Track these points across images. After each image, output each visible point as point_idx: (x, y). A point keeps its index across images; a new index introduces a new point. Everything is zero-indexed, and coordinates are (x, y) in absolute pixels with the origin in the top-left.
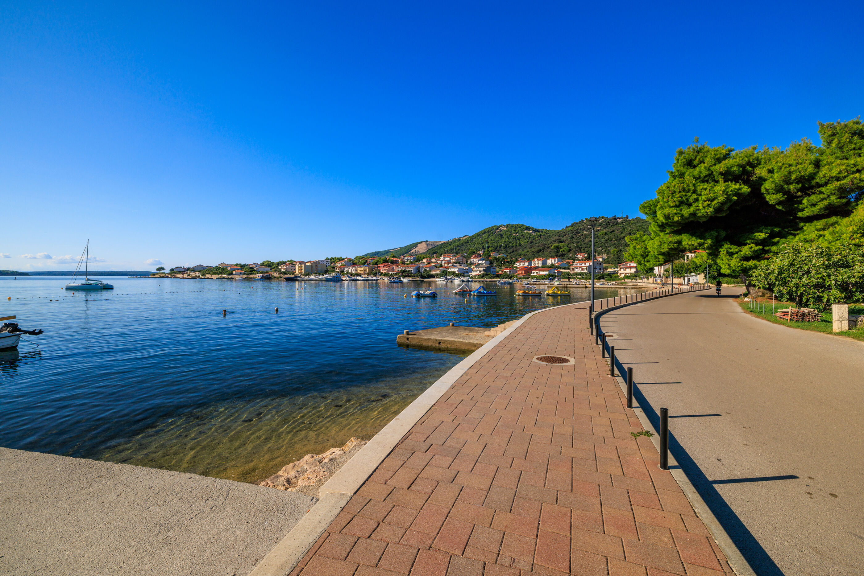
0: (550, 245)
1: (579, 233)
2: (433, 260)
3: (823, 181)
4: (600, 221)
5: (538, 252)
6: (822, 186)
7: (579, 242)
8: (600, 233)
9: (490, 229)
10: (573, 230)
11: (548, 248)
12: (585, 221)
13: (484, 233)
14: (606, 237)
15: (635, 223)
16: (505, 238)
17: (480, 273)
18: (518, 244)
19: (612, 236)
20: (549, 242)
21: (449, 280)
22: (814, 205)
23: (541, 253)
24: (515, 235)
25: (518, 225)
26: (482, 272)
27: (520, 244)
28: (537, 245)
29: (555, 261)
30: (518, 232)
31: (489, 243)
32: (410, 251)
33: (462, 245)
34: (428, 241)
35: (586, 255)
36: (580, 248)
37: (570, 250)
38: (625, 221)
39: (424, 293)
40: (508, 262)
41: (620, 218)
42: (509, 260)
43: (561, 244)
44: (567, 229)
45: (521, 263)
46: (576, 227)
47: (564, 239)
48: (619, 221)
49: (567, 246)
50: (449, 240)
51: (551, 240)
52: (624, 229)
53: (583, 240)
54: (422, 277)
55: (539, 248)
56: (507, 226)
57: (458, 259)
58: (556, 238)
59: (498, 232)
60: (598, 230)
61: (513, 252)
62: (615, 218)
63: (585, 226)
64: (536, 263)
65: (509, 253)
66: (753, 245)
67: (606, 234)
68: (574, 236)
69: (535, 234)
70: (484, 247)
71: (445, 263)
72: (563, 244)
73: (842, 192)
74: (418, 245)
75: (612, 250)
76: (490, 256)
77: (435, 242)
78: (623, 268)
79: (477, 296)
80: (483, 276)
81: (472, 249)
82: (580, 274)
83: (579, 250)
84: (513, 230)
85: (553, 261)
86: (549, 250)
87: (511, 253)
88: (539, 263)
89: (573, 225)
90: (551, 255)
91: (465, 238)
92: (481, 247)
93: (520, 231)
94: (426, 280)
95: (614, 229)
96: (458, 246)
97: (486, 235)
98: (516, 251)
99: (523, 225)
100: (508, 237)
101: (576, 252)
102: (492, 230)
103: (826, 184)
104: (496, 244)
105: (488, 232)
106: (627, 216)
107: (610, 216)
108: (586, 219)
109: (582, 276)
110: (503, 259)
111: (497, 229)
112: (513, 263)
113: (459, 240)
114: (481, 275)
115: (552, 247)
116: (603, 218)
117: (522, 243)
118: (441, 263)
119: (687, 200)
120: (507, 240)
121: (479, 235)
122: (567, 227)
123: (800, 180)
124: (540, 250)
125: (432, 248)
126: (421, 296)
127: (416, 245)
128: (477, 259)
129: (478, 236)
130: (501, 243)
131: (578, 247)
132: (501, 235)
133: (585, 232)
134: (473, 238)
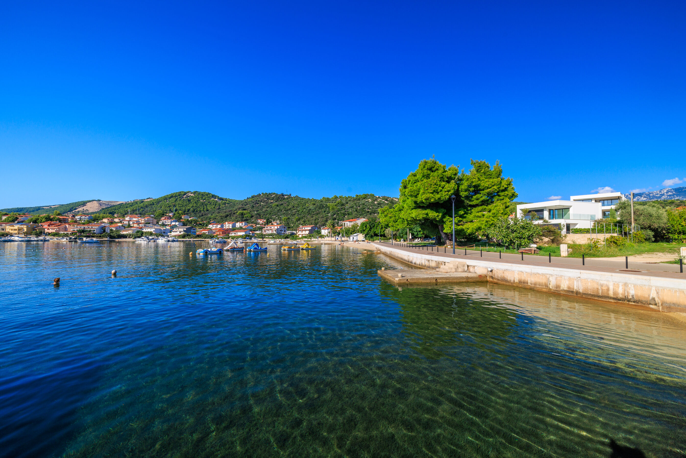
0: (235, 212)
1: (258, 204)
2: (116, 220)
3: (483, 188)
4: (273, 196)
5: (226, 217)
6: (481, 190)
7: (258, 211)
8: (273, 205)
9: (178, 194)
10: (253, 201)
11: (234, 214)
12: (262, 195)
13: (171, 197)
14: (278, 208)
15: (296, 200)
16: (193, 203)
17: (180, 234)
18: (205, 209)
19: (282, 207)
20: (234, 209)
21: (151, 240)
22: (478, 199)
23: (228, 218)
24: (202, 201)
25: (205, 193)
26: (182, 233)
27: (207, 209)
28: (224, 211)
29: (242, 224)
30: (205, 199)
31: (177, 207)
32: (76, 209)
33: (147, 207)
34: (100, 200)
35: (265, 221)
36: (260, 215)
37: (252, 217)
38: (290, 197)
39: (211, 250)
40: (201, 224)
41: (285, 195)
42: (201, 223)
43: (244, 211)
44: (249, 200)
45: (214, 226)
46: (256, 199)
47: (247, 207)
48: (286, 197)
49: (249, 213)
50: (129, 201)
51: (236, 207)
52: (289, 203)
53: (261, 209)
54: (111, 237)
55: (227, 213)
56: (195, 193)
57: (147, 220)
58: (240, 206)
59: (186, 197)
60: (272, 203)
61: (202, 215)
62: (283, 195)
63: (262, 198)
64: (227, 225)
65: (198, 216)
66: (458, 217)
67: (277, 206)
68: (254, 206)
69: (220, 202)
70: (172, 210)
71: (133, 223)
72: (246, 211)
73: (489, 194)
74: (86, 203)
75: (284, 217)
76: (181, 218)
77: (108, 202)
78: (300, 230)
79: (253, 251)
80: (184, 236)
81: (159, 211)
82: (271, 235)
83: (259, 217)
84: (200, 196)
85: (241, 224)
86: (235, 215)
87: (200, 216)
88: (229, 226)
89: (253, 197)
90: (237, 220)
91: (149, 200)
92: (169, 210)
93: (207, 198)
94: (117, 240)
95: (282, 202)
96: (142, 207)
97: (173, 199)
98: (205, 215)
99: (209, 194)
100: (196, 203)
101: (257, 218)
102: (179, 195)
103: (483, 190)
104: (184, 208)
105: (175, 197)
106: (290, 194)
107: (279, 193)
108: (263, 193)
109: (272, 236)
110: (196, 222)
111: (185, 195)
112: (205, 225)
113: (142, 201)
114: (181, 235)
115: (238, 213)
116: (274, 194)
117: (209, 208)
118: (129, 223)
119: (437, 190)
120: (195, 205)
121: (165, 198)
122: (248, 198)
123: (475, 186)
124: (228, 216)
125: (106, 208)
126: (208, 253)
127: (84, 204)
128: (169, 221)
129: (164, 200)
130: (189, 208)
131: (258, 214)
132: (189, 201)
133: (262, 203)
134: (158, 201)
